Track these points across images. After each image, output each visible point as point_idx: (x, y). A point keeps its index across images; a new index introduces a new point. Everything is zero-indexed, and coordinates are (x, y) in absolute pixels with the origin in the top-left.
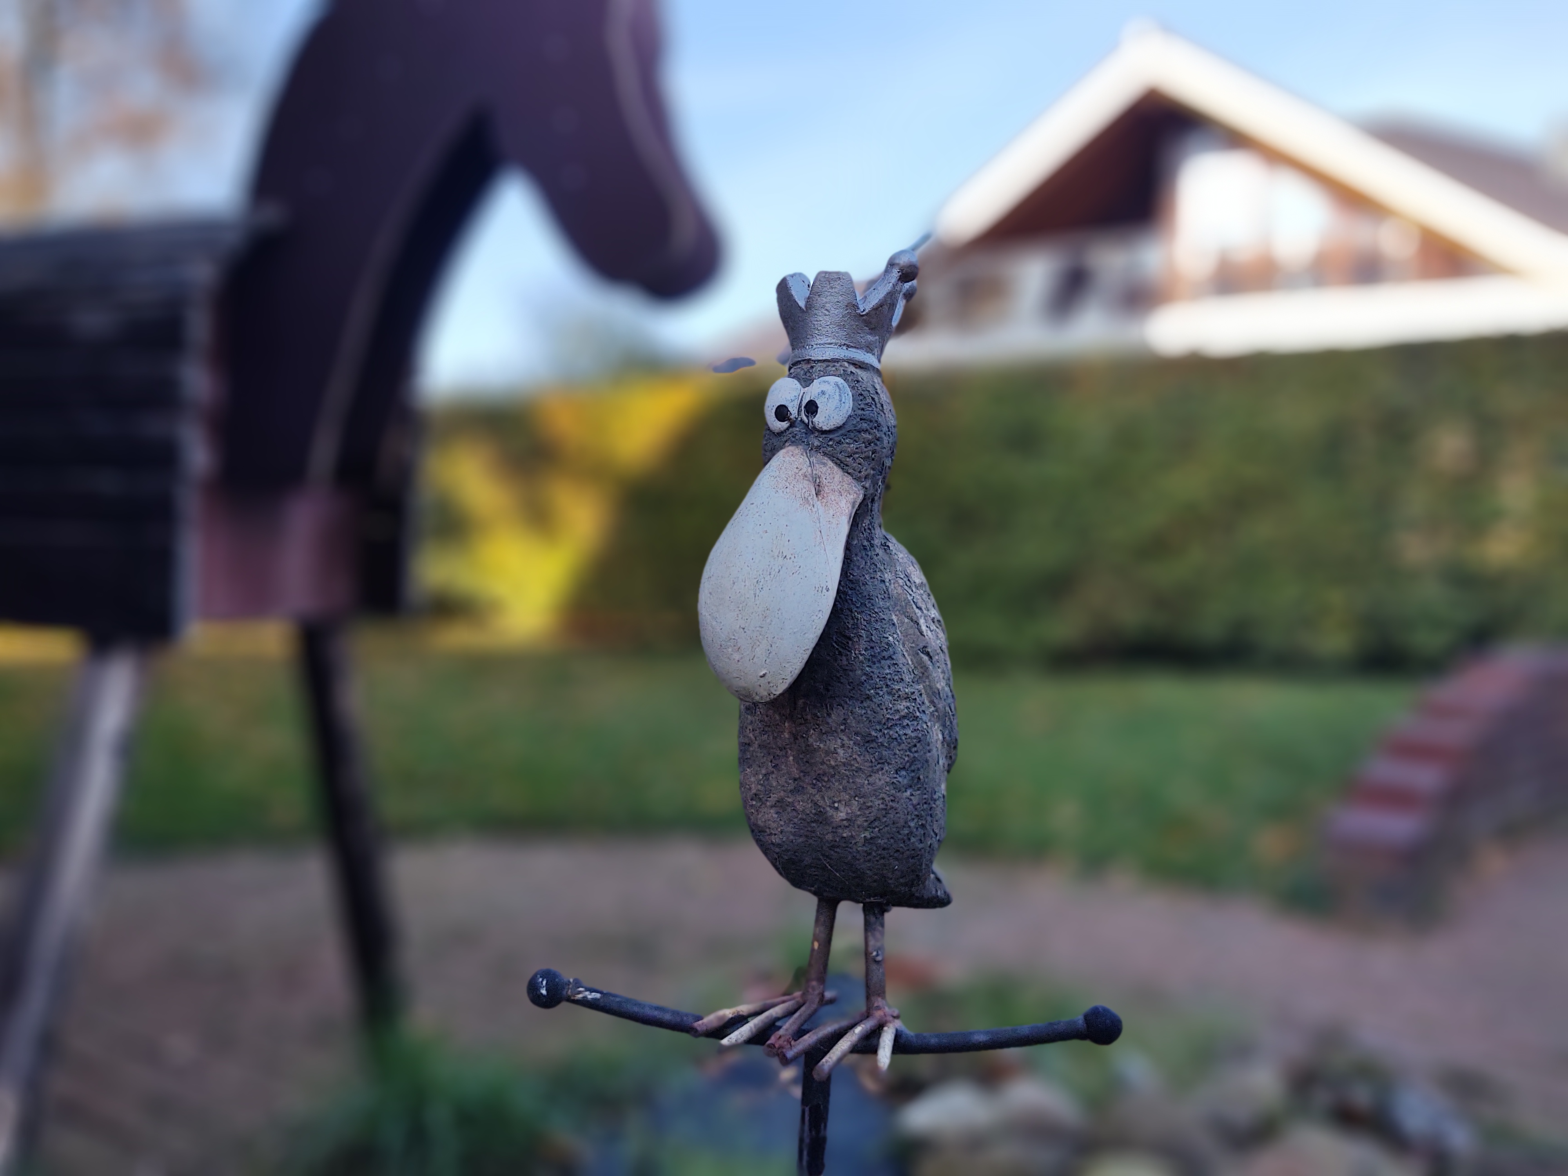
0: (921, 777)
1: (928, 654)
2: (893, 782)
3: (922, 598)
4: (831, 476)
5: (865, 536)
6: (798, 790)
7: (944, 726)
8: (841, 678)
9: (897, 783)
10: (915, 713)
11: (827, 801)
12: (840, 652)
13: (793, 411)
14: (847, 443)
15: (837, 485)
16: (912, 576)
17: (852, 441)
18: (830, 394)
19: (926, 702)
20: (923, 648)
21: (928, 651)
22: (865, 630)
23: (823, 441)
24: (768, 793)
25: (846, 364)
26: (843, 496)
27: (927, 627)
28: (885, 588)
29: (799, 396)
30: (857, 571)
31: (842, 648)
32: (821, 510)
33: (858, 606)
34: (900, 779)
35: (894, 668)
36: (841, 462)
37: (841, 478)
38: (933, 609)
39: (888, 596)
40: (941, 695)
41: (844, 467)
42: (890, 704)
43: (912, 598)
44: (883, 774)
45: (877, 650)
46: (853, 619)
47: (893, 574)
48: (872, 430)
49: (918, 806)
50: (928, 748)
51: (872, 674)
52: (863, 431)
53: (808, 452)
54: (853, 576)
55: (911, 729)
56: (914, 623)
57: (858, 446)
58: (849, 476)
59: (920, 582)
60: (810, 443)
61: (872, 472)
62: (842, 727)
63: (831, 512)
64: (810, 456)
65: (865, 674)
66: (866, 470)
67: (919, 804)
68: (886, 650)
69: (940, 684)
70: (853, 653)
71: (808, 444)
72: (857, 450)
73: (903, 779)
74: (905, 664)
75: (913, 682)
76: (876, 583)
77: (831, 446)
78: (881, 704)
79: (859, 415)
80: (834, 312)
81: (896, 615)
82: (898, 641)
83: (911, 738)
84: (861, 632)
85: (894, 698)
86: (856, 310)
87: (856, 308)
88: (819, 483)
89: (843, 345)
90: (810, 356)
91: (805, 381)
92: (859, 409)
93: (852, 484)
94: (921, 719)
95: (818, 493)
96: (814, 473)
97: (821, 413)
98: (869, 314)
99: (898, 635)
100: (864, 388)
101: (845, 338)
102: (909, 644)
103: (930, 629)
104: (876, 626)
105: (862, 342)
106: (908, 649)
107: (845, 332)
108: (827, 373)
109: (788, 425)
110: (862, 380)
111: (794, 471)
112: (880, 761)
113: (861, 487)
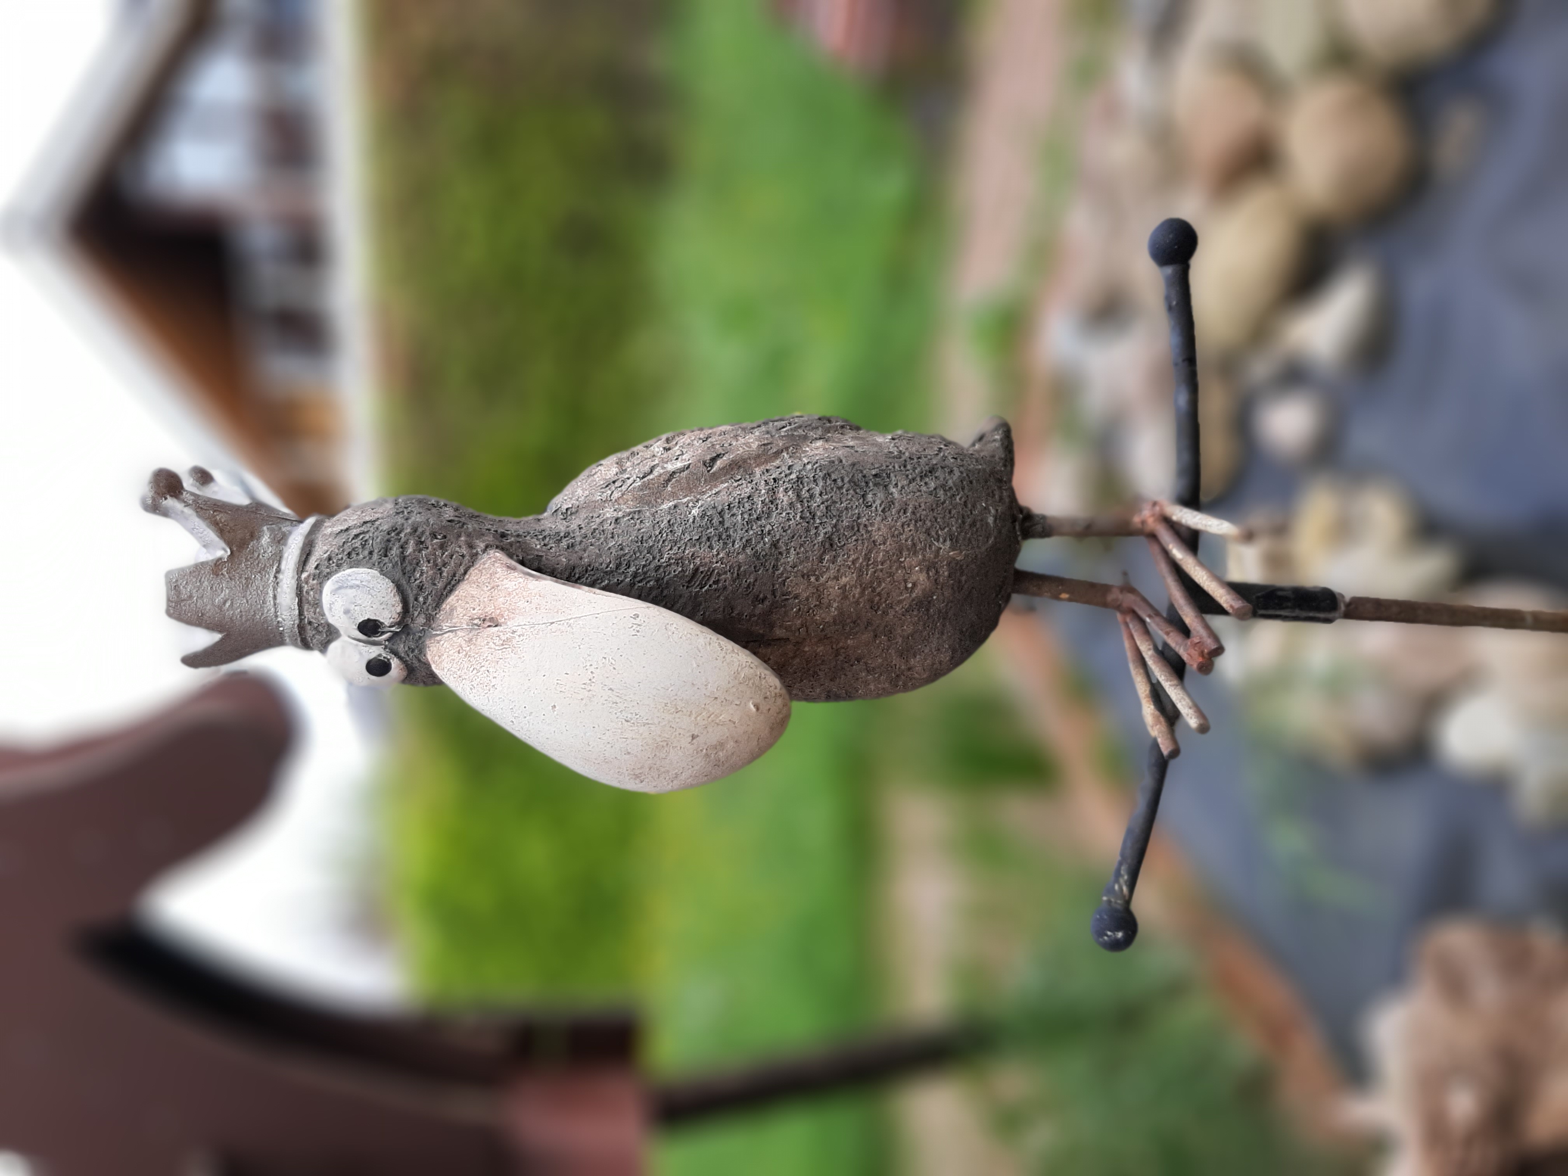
0: (874, 472)
1: (713, 460)
2: (883, 511)
3: (639, 464)
4: (469, 599)
5: (553, 545)
7: (805, 438)
8: (748, 581)
9: (883, 506)
10: (792, 479)
11: (905, 596)
12: (714, 582)
13: (374, 652)
14: (421, 575)
15: (482, 592)
16: (607, 478)
17: (418, 569)
18: (348, 601)
19: (777, 462)
20: (706, 466)
21: (710, 460)
22: (685, 549)
23: (419, 609)
25: (304, 575)
26: (499, 583)
27: (677, 459)
28: (627, 518)
29: (351, 643)
30: (604, 558)
31: (708, 579)
32: (520, 620)
33: (651, 557)
34: (878, 502)
35: (735, 510)
36: (449, 583)
37: (473, 585)
38: (652, 448)
39: (637, 513)
40: (766, 442)
41: (456, 580)
42: (782, 515)
43: (638, 479)
44: (872, 525)
45: (711, 533)
46: (670, 565)
47: (607, 505)
48: (402, 539)
49: (910, 477)
50: (837, 463)
51: (744, 540)
52: (402, 553)
53: (434, 633)
54: (610, 562)
55: (814, 486)
56: (674, 478)
57: (425, 559)
58: (468, 573)
59: (615, 466)
60: (421, 628)
61: (462, 539)
62: (813, 579)
63: (522, 604)
64: (441, 630)
65: (744, 549)
66: (460, 547)
67: (907, 476)
68: (710, 519)
69: (752, 442)
70: (716, 565)
71: (423, 632)
72: (432, 562)
74: (729, 492)
75: (752, 481)
76: (620, 531)
77: (426, 599)
78: (782, 528)
79: (380, 558)
80: (227, 591)
81: (662, 503)
82: (700, 502)
83: (825, 487)
84: (688, 554)
85: (774, 509)
86: (225, 562)
87: (220, 562)
88: (480, 619)
89: (276, 579)
90: (294, 624)
91: (331, 634)
92: (370, 558)
93: (480, 568)
94: (800, 471)
95: (495, 623)
96: (466, 627)
97: (377, 614)
98: (229, 543)
99: (691, 500)
100: (339, 550)
101: (265, 576)
102: (702, 486)
103: (679, 455)
104: (679, 532)
105: (271, 552)
106: (708, 488)
107: (255, 576)
108: (317, 604)
109: (395, 659)
110: (327, 551)
111: (463, 657)
112: (856, 529)
113: (485, 554)
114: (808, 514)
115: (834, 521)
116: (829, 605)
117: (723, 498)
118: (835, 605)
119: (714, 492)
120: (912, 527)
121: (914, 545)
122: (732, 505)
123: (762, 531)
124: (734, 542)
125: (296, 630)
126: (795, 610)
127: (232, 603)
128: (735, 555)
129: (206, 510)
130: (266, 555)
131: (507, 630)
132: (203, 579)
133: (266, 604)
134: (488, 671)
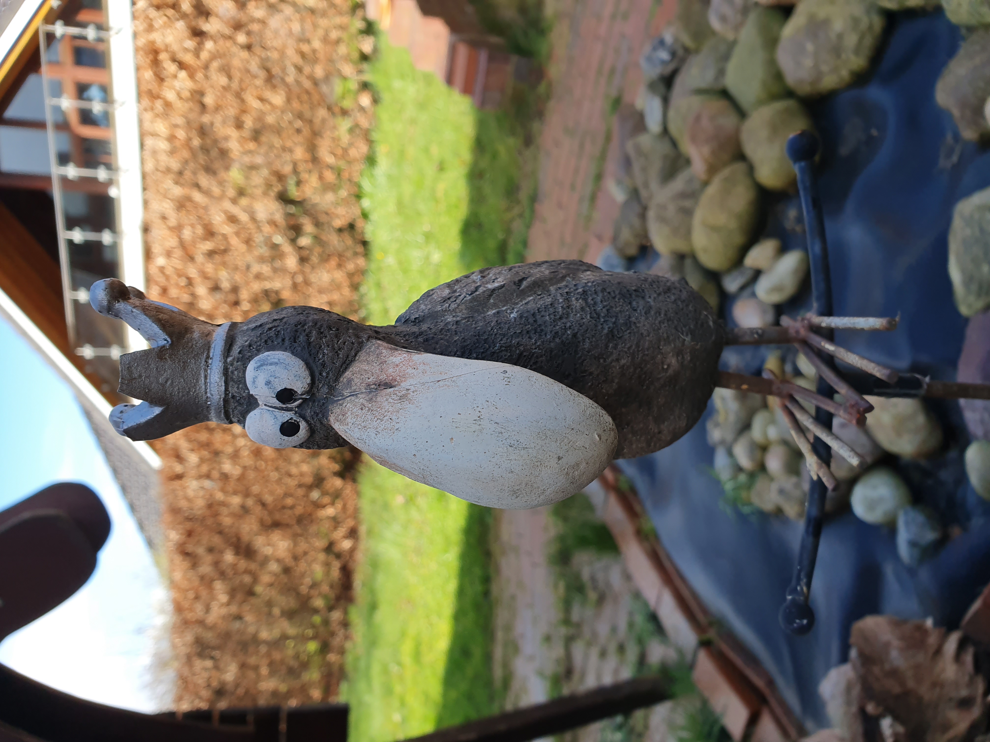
2: (646, 313)
3: (465, 286)
4: (363, 373)
5: (413, 340)
8: (558, 362)
9: (644, 310)
10: (579, 292)
12: (533, 363)
13: (286, 416)
14: (323, 356)
15: (373, 367)
16: (443, 296)
17: (321, 351)
18: (269, 376)
22: (512, 340)
23: (323, 382)
25: (229, 359)
26: (386, 360)
27: (493, 282)
28: (464, 321)
29: (269, 410)
32: (411, 381)
33: (488, 346)
34: (641, 307)
36: (345, 362)
37: (364, 363)
38: (471, 277)
39: (471, 317)
40: (553, 271)
41: (349, 360)
42: (577, 316)
43: (467, 296)
44: (639, 322)
45: (529, 328)
46: (502, 351)
47: (446, 314)
48: (306, 330)
51: (553, 333)
52: (308, 339)
53: (336, 399)
54: (457, 351)
55: (595, 296)
57: (325, 345)
58: (358, 355)
59: (447, 288)
60: (325, 396)
61: (351, 331)
62: (602, 361)
63: (410, 371)
64: (342, 396)
65: (553, 339)
66: (349, 337)
69: (543, 271)
70: (534, 350)
71: (326, 399)
72: (330, 346)
74: (535, 302)
75: (551, 295)
76: (461, 330)
77: (328, 373)
78: (579, 324)
79: (291, 344)
80: (169, 372)
81: (488, 311)
82: (515, 310)
83: (603, 297)
84: (514, 343)
85: (570, 312)
86: (167, 349)
87: (163, 349)
88: (376, 385)
89: (207, 364)
90: (220, 398)
91: (250, 405)
92: (283, 344)
93: (368, 351)
94: (583, 287)
95: (387, 385)
96: (365, 391)
97: (292, 384)
98: (170, 335)
99: (509, 308)
100: (257, 338)
101: (198, 360)
102: (515, 299)
103: (494, 279)
104: (506, 328)
105: (201, 343)
106: (519, 300)
107: (190, 361)
108: (242, 381)
109: (303, 422)
110: (247, 341)
111: (366, 412)
112: (629, 325)
113: (369, 343)
114: (595, 315)
115: (614, 320)
116: (613, 381)
117: (532, 306)
118: (616, 381)
119: (524, 303)
120: (666, 325)
121: (668, 337)
122: (540, 310)
123: (565, 326)
124: (546, 334)
125: (222, 403)
126: (589, 384)
127: (172, 382)
128: (548, 343)
129: (150, 310)
130: (198, 345)
131: (402, 389)
132: (150, 362)
133: (198, 382)
134: (390, 419)
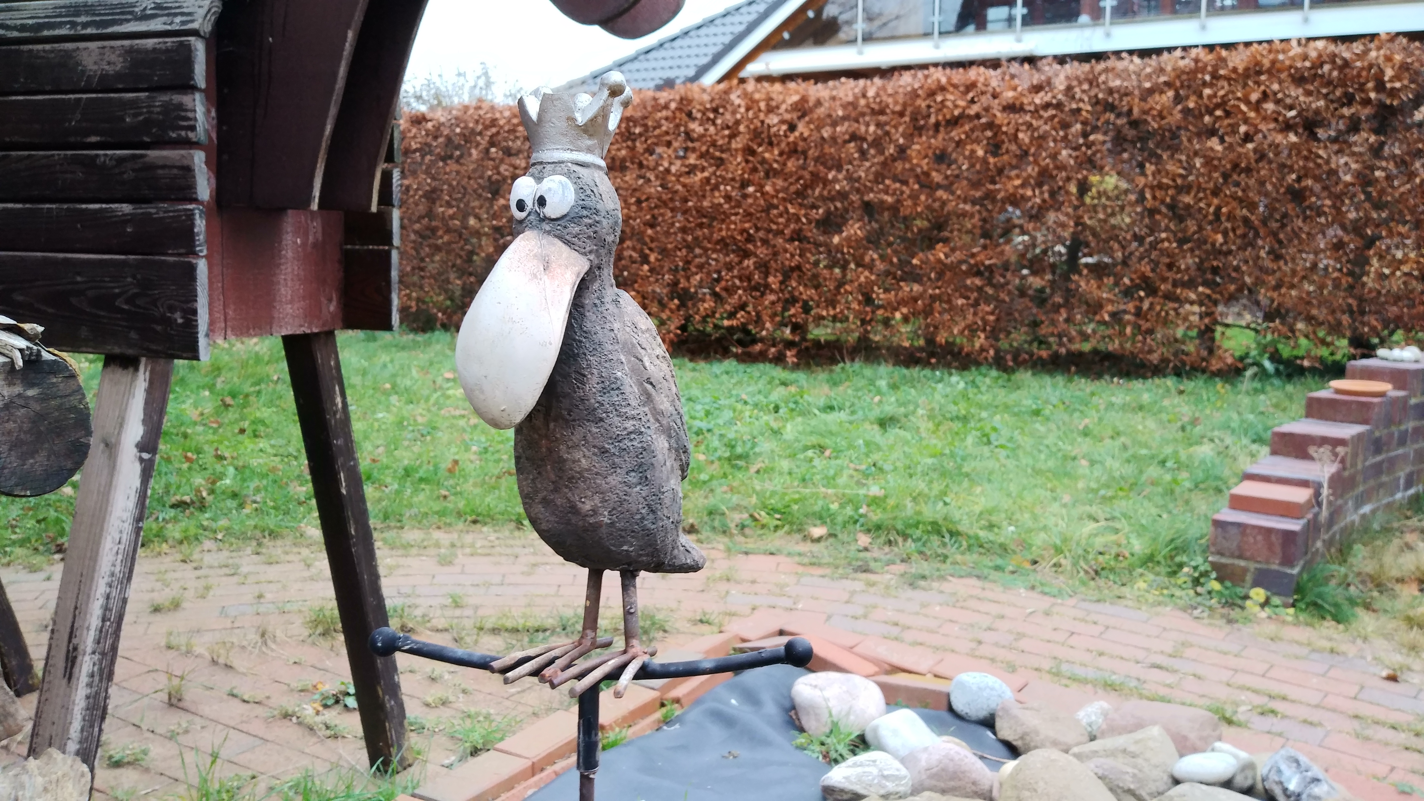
1: (651, 383)
4: (560, 254)
5: (594, 294)
6: (556, 490)
8: (580, 405)
10: (641, 429)
11: (577, 498)
12: (577, 385)
13: (529, 203)
14: (573, 227)
15: (563, 259)
16: (639, 323)
17: (576, 225)
18: (557, 191)
20: (647, 379)
22: (597, 369)
23: (553, 227)
24: (536, 492)
25: (569, 165)
26: (569, 269)
27: (651, 362)
28: (614, 336)
29: (533, 191)
30: (590, 324)
31: (579, 382)
33: (591, 350)
35: (621, 396)
36: (569, 242)
37: (568, 255)
38: (659, 348)
39: (617, 341)
41: (571, 245)
43: (638, 341)
44: (616, 475)
45: (607, 383)
46: (586, 360)
47: (621, 324)
48: (592, 216)
50: (654, 455)
51: (603, 402)
52: (584, 216)
53: (541, 236)
54: (587, 327)
55: (637, 441)
56: (639, 361)
57: (581, 229)
58: (576, 252)
61: (595, 247)
62: (584, 443)
63: (557, 283)
64: (542, 239)
65: (598, 402)
66: (590, 246)
68: (615, 382)
69: (664, 406)
70: (588, 386)
71: (541, 229)
72: (580, 232)
73: (633, 478)
74: (631, 393)
75: (639, 406)
76: (606, 332)
77: (560, 230)
78: (612, 424)
79: (581, 205)
80: (559, 124)
81: (624, 355)
82: (626, 376)
83: (637, 448)
84: (593, 371)
85: (622, 419)
86: (575, 122)
88: (549, 260)
89: (567, 149)
92: (580, 200)
93: (578, 258)
94: (647, 433)
95: (546, 268)
96: (543, 252)
97: (550, 205)
98: (585, 124)
99: (626, 372)
100: (585, 182)
101: (568, 144)
102: (635, 377)
104: (606, 365)
105: (582, 146)
106: (634, 381)
107: (568, 139)
109: (526, 214)
110: (584, 176)
111: (527, 252)
113: (586, 260)
116: (569, 453)
117: (628, 390)
118: (570, 457)
119: (632, 384)
120: (617, 499)
121: (606, 501)
122: (624, 395)
123: (609, 412)
124: (602, 397)
126: (565, 433)
127: (553, 127)
128: (594, 397)
129: (604, 110)
130: (580, 144)
131: (542, 276)
132: (567, 111)
134: (519, 267)
